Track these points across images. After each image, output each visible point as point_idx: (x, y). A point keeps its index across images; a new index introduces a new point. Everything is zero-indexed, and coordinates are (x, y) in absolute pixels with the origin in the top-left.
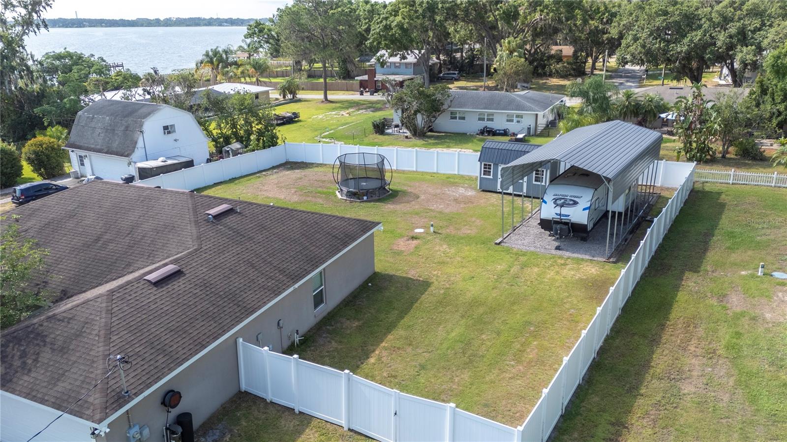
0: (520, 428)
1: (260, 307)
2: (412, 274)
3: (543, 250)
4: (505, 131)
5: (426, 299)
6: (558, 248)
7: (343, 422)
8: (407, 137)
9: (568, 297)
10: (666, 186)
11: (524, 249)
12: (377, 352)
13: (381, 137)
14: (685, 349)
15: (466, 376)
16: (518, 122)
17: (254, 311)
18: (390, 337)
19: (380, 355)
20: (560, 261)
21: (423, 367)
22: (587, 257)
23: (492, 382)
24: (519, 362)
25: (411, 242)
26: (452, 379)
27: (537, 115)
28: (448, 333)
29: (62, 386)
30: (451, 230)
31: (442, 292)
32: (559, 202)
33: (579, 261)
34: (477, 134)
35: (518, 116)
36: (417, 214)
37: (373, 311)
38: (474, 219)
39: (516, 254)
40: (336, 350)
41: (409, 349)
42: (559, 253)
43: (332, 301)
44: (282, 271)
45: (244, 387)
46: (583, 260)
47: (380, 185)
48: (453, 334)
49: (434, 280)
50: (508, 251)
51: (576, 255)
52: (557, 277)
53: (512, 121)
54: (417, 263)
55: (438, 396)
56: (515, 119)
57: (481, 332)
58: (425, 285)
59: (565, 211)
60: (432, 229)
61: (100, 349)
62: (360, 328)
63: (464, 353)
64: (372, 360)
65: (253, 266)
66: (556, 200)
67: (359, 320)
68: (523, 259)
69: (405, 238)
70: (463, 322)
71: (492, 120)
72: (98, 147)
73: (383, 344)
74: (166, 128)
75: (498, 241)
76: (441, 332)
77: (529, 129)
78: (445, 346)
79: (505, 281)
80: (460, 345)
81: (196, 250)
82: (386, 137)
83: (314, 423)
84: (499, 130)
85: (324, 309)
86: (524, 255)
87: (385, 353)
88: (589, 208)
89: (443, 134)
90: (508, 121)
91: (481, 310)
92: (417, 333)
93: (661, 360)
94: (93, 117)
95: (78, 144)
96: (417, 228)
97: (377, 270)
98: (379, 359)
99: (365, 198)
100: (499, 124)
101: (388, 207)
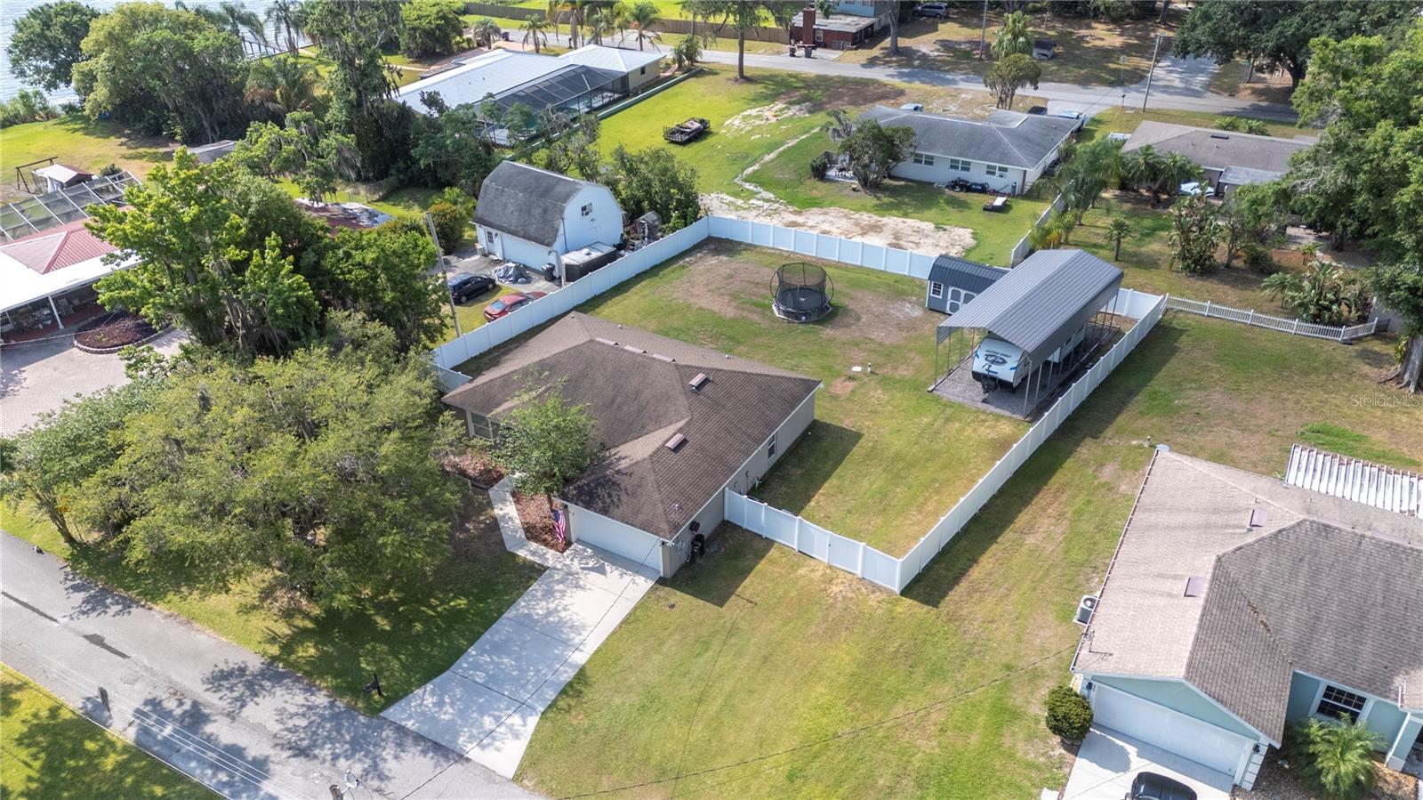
0: (901, 560)
1: (739, 467)
2: (847, 424)
3: (970, 402)
4: (982, 185)
5: (857, 451)
6: (984, 401)
7: (795, 547)
8: (854, 190)
9: (975, 457)
10: (1131, 316)
11: (953, 399)
12: (816, 497)
13: (820, 184)
14: (1044, 511)
15: (879, 520)
16: (1001, 176)
17: (736, 469)
18: (826, 485)
19: (818, 500)
20: (983, 417)
21: (849, 512)
22: (1007, 413)
23: (897, 526)
24: (920, 512)
25: (847, 383)
26: (869, 523)
27: (1025, 171)
28: (871, 485)
29: (641, 517)
30: (887, 370)
31: (871, 444)
32: (990, 359)
33: (998, 417)
34: (947, 187)
35: (1001, 169)
36: (857, 345)
37: (812, 460)
38: (913, 355)
39: (945, 405)
40: (786, 493)
41: (840, 497)
42: (985, 406)
43: (781, 450)
44: (749, 436)
45: (726, 518)
46: (1003, 416)
47: (819, 303)
48: (875, 486)
49: (865, 432)
50: (938, 400)
51: (998, 411)
52: (973, 435)
53: (994, 173)
54: (852, 410)
55: (856, 535)
56: (998, 173)
57: (897, 485)
58: (858, 436)
59: (994, 368)
60: (869, 369)
61: (656, 496)
62: (803, 476)
63: (881, 503)
64: (812, 503)
65: (729, 432)
66: (987, 356)
67: (802, 468)
68: (949, 411)
69: (843, 378)
70: (884, 476)
71: (968, 169)
72: (513, 228)
73: (821, 491)
74: (584, 209)
75: (930, 389)
76: (865, 482)
77: (1014, 187)
78: (867, 495)
79: (927, 436)
80: (879, 496)
81: (691, 420)
82: (826, 185)
83: (776, 545)
84: (976, 184)
85: (775, 457)
86: (951, 406)
87: (822, 498)
88: (1016, 368)
89: (902, 183)
90: (988, 173)
91: (901, 465)
92: (847, 483)
93: (1022, 519)
94: (503, 191)
95: (487, 219)
96: (855, 365)
97: (816, 418)
98: (818, 503)
99: (804, 318)
100: (977, 175)
101: (827, 332)
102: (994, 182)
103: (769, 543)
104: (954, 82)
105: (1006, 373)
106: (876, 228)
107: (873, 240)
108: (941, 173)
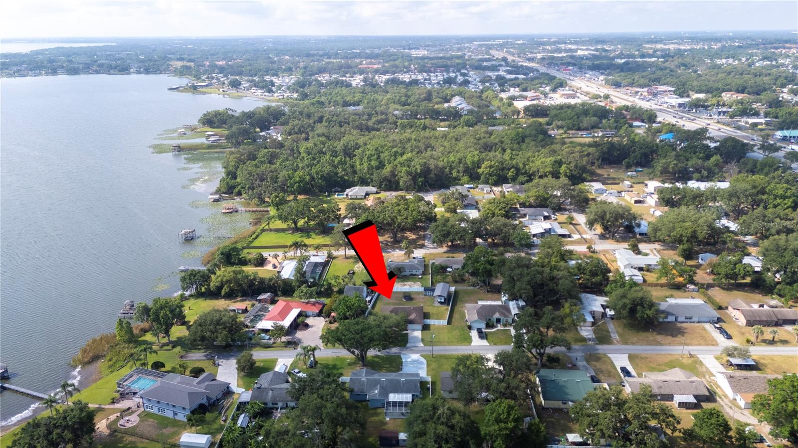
0: (445, 321)
3: (439, 305)
7: (433, 324)
9: (444, 310)
10: (452, 291)
11: (437, 305)
18: (431, 316)
21: (434, 318)
22: (445, 306)
23: (441, 318)
26: (438, 319)
27: (421, 270)
30: (425, 304)
31: (432, 312)
36: (420, 302)
37: (427, 314)
40: (427, 318)
42: (441, 305)
49: (430, 311)
51: (443, 305)
52: (442, 308)
54: (427, 309)
57: (438, 316)
59: (439, 301)
62: (427, 316)
64: (431, 318)
75: (434, 305)
77: (421, 274)
78: (435, 316)
84: (414, 274)
90: (415, 272)
91: (437, 313)
97: (423, 310)
99: (409, 300)
101: (414, 301)
102: (417, 273)
103: (430, 325)
104: (390, 252)
105: (443, 301)
106: (405, 285)
107: (406, 287)
108: (408, 273)
